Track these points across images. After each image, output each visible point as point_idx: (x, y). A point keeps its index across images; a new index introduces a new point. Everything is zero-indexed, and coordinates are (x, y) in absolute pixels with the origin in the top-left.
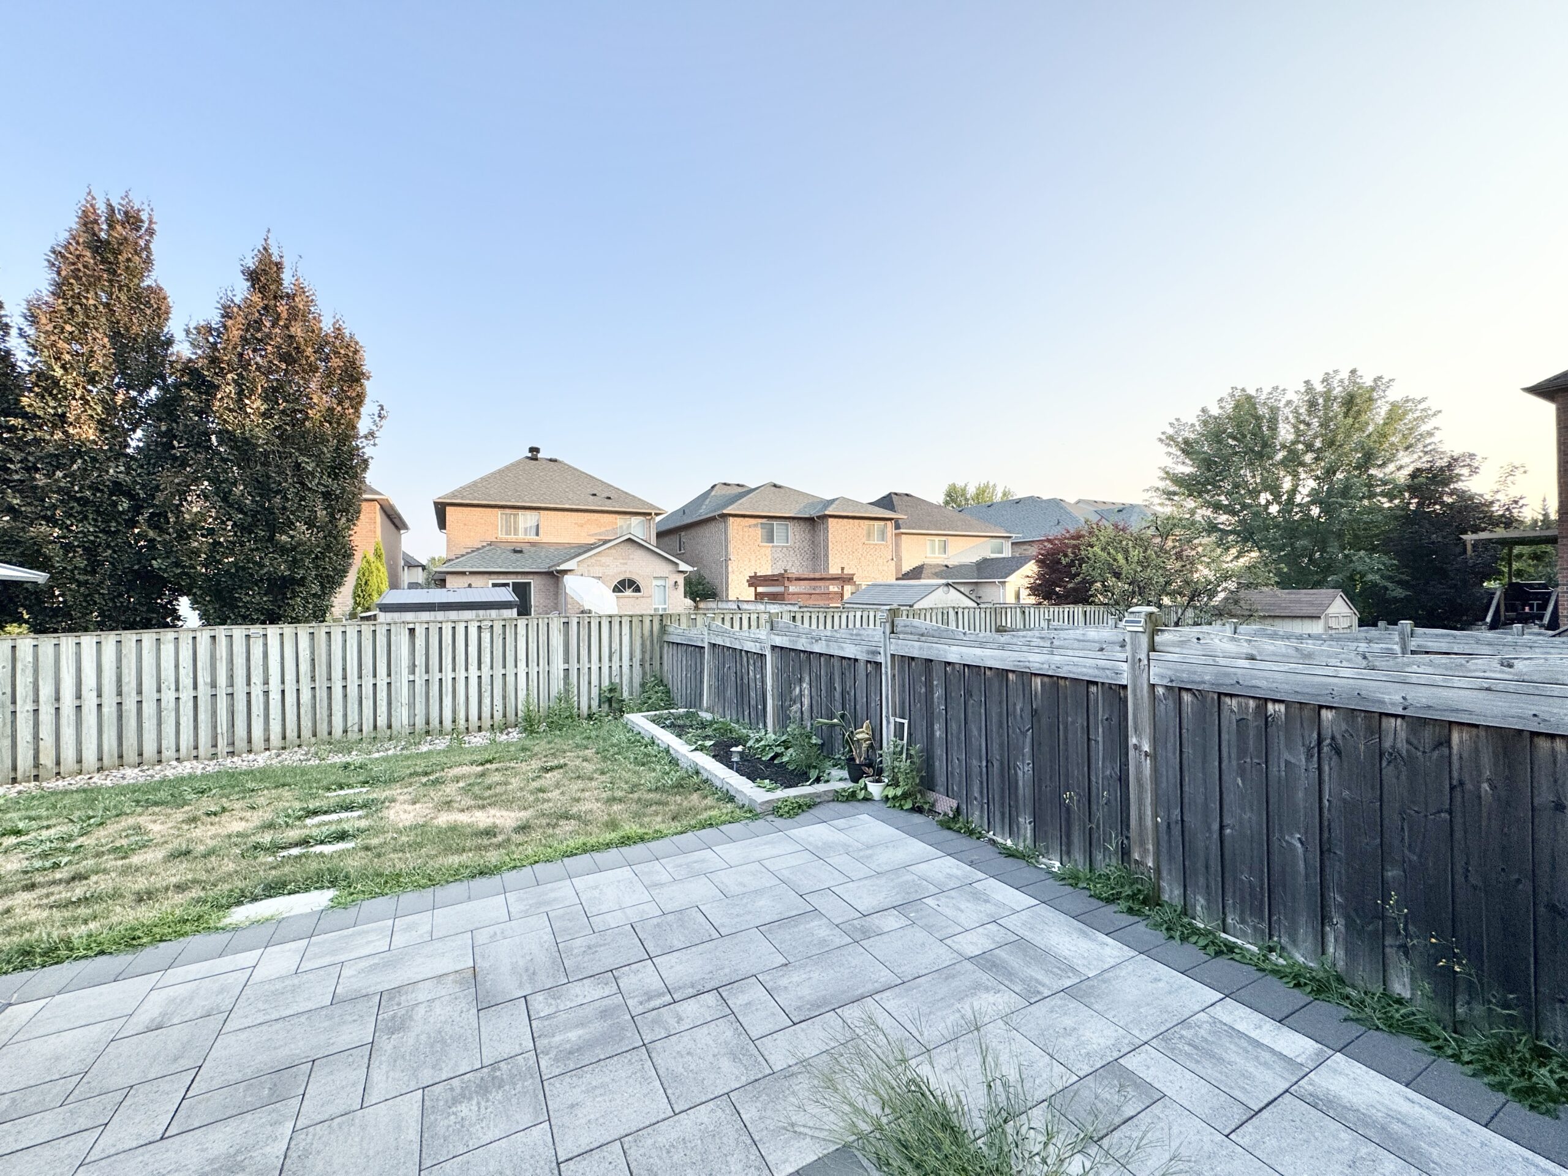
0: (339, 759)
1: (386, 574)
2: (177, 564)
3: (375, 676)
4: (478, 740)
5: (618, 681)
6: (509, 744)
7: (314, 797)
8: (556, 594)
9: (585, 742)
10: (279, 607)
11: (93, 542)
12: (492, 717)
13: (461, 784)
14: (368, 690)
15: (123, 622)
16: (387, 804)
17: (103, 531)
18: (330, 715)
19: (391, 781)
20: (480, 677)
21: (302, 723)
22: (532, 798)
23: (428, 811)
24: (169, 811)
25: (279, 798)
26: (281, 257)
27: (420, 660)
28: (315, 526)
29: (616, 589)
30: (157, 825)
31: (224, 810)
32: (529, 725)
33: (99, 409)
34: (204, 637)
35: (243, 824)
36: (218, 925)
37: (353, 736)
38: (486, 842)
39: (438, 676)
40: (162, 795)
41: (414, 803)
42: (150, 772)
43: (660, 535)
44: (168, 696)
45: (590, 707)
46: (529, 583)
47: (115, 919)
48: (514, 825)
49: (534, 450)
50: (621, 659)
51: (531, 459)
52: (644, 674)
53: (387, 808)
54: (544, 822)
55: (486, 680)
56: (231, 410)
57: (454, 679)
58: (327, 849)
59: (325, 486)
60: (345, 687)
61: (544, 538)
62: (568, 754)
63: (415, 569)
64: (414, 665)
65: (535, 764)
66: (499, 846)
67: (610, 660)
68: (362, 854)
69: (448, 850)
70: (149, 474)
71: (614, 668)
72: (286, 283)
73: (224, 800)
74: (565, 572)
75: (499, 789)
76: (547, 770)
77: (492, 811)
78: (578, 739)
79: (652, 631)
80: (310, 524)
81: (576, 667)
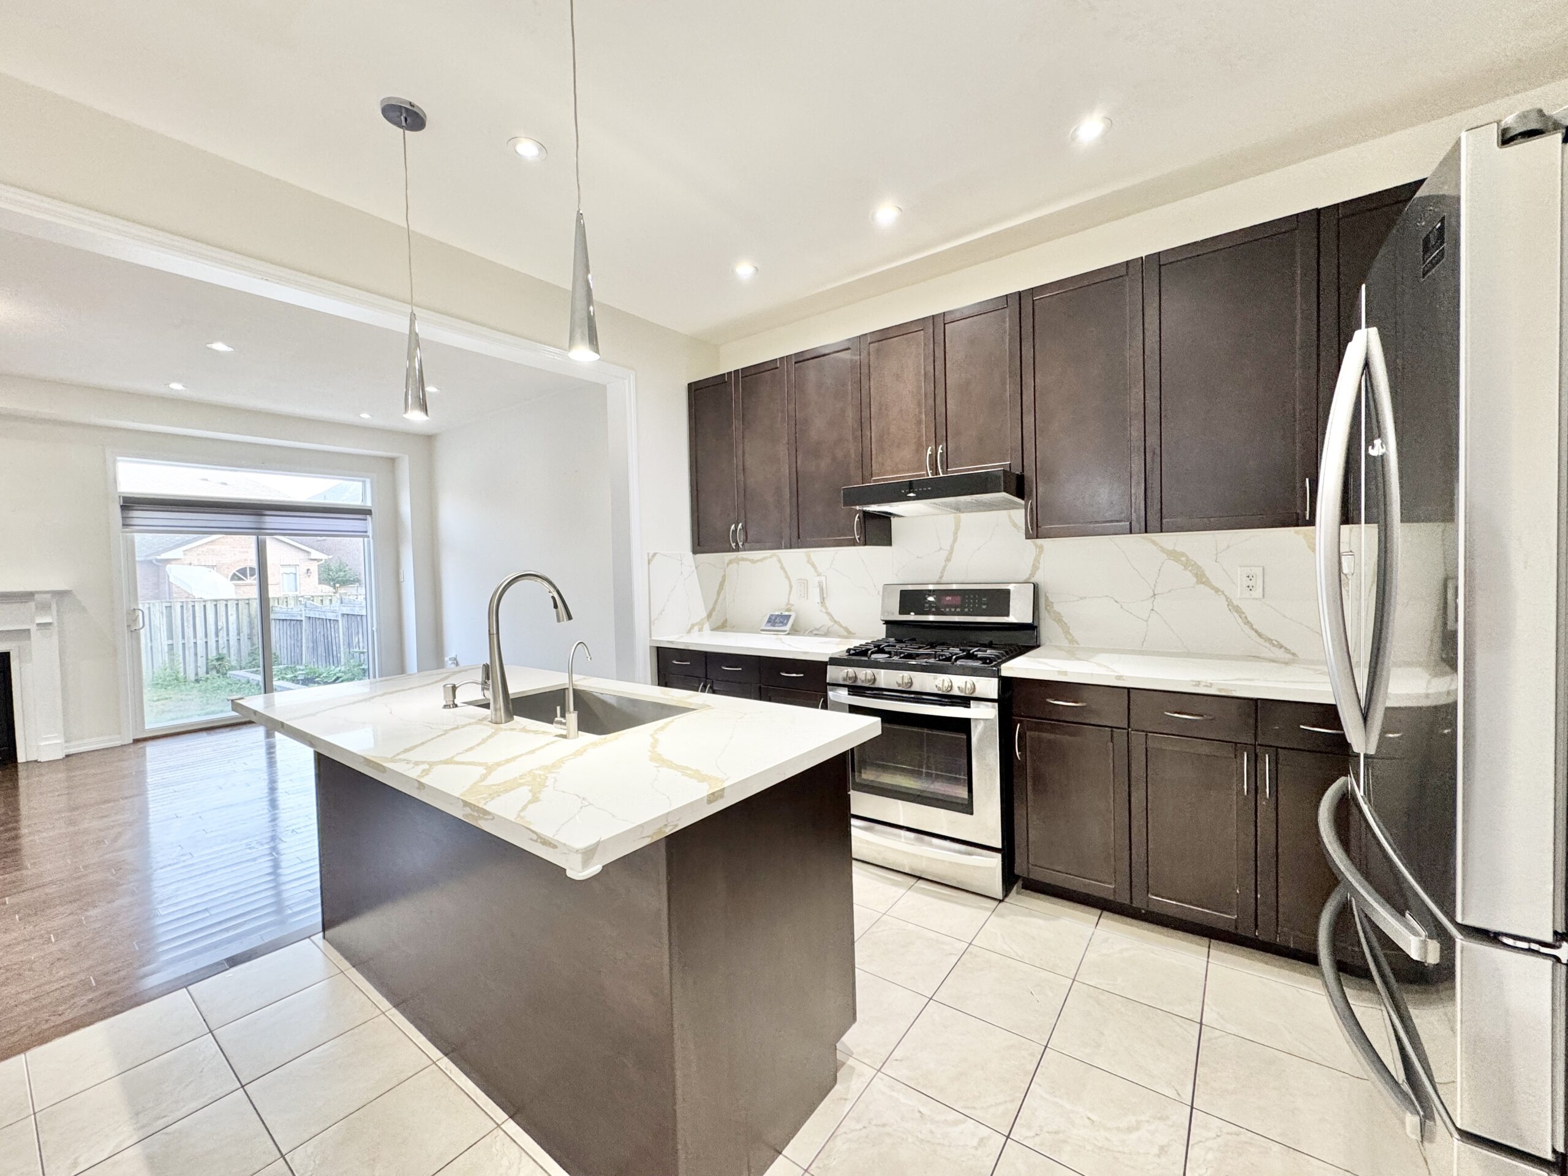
5: (225, 651)
8: (160, 582)
29: (234, 577)
50: (228, 635)
67: (217, 635)
71: (221, 642)
74: (168, 561)
81: (181, 642)
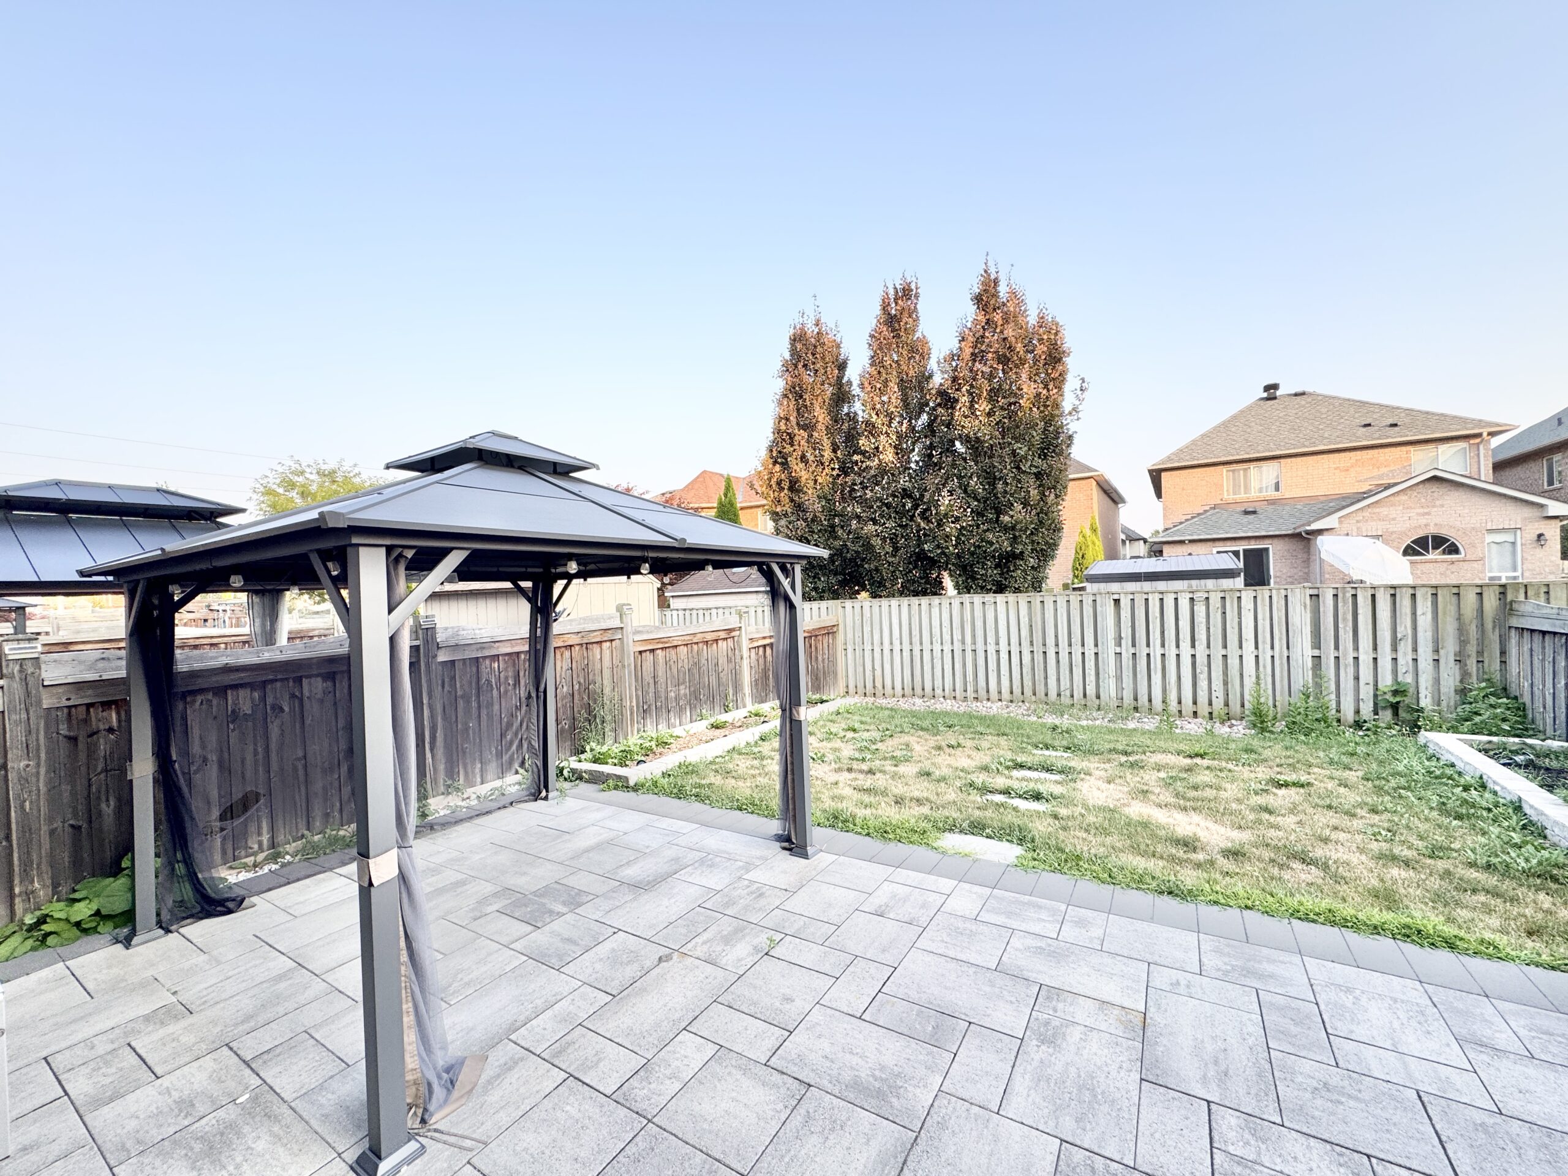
0: (1051, 720)
1: (1101, 547)
2: (938, 546)
3: (1083, 645)
4: (1194, 727)
5: (1409, 679)
6: (1229, 740)
7: (1023, 750)
8: (1307, 562)
9: (1345, 759)
10: (1006, 579)
11: (894, 534)
12: (1210, 704)
13: (1162, 775)
14: (1077, 658)
15: (913, 591)
16: (1082, 776)
17: (899, 526)
18: (1046, 678)
19: (1092, 752)
20: (1193, 656)
21: (1025, 681)
22: (1252, 817)
23: (1121, 795)
24: (928, 737)
25: (998, 746)
26: (997, 272)
27: (1126, 632)
28: (1029, 505)
29: (1408, 551)
30: (920, 745)
31: (959, 745)
32: (1260, 722)
33: (894, 437)
34: (956, 603)
35: (969, 761)
36: (934, 845)
37: (1066, 700)
38: (1181, 854)
39: (1145, 651)
40: (926, 723)
41: (1109, 782)
42: (928, 704)
43: (1499, 467)
44: (937, 648)
45: (1357, 712)
46: (1267, 550)
47: (880, 812)
48: (1223, 845)
49: (1271, 388)
50: (1415, 650)
51: (1268, 399)
52: (1465, 675)
53: (1082, 780)
54: (1267, 854)
55: (1201, 660)
56: (966, 417)
57: (1163, 655)
58: (1023, 805)
59: (1036, 467)
60: (1057, 653)
61: (1286, 492)
62: (1316, 770)
63: (1137, 543)
64: (1120, 638)
65: (1263, 773)
66: (1198, 865)
67: (1395, 649)
68: (1051, 820)
69: (1136, 849)
70: (922, 479)
71: (1401, 661)
72: (1001, 295)
73: (962, 737)
74: (1320, 532)
75: (1209, 793)
76: (1279, 785)
77: (1196, 818)
78: (1334, 754)
79: (1481, 610)
80: (1025, 504)
81: (1332, 654)
